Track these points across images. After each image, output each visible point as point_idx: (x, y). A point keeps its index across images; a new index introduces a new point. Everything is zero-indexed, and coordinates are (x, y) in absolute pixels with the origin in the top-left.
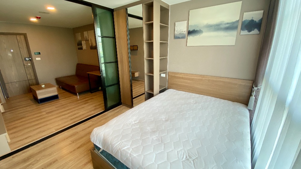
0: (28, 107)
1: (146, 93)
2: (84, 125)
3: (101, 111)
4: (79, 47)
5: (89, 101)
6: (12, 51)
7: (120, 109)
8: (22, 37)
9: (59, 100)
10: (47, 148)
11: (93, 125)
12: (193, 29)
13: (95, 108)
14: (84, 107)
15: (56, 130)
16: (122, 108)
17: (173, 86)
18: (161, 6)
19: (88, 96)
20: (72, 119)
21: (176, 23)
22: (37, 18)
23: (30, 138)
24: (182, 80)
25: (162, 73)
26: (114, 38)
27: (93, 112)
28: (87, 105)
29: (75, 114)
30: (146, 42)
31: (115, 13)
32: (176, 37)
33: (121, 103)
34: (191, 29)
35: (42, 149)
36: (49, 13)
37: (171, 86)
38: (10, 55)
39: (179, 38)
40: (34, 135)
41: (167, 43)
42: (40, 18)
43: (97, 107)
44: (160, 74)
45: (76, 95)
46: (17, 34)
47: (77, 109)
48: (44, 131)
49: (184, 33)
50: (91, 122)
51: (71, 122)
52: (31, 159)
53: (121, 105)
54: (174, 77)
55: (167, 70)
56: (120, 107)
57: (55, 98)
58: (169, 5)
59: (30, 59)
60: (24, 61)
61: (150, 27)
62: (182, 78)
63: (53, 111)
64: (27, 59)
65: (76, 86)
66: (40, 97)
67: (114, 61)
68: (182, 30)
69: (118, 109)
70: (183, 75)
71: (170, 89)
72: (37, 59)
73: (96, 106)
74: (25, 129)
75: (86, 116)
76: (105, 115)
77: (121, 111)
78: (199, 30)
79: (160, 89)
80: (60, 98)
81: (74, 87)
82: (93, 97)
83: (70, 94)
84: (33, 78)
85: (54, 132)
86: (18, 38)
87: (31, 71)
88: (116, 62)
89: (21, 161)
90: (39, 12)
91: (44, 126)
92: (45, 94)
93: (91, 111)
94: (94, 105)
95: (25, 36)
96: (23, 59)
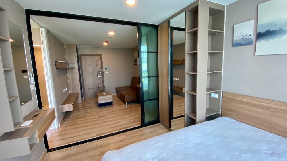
0: (91, 109)
1: (186, 116)
2: (118, 137)
3: (138, 125)
4: (136, 63)
5: (132, 112)
6: (92, 66)
7: (156, 128)
8: (99, 57)
9: (112, 106)
10: (82, 152)
11: (125, 140)
12: (267, 29)
13: (134, 120)
14: (125, 118)
15: (96, 136)
16: (158, 127)
17: (230, 112)
18: (210, 8)
19: (133, 107)
20: (112, 128)
21: (235, 26)
22: (106, 42)
23: (78, 137)
24: (247, 107)
25: (212, 93)
26: (157, 52)
27: (130, 125)
28: (129, 115)
29: (117, 123)
30: (188, 54)
31: (159, 28)
32: (236, 45)
33: (160, 121)
34: (262, 30)
35: (79, 152)
36: (112, 38)
37: (227, 112)
38: (91, 69)
39: (241, 45)
40: (82, 135)
41: (222, 53)
42: (108, 42)
43: (137, 120)
44: (210, 94)
45: (125, 104)
46: (96, 55)
47: (120, 118)
48: (89, 134)
49: (250, 37)
50: (125, 136)
51: (110, 130)
52: (67, 159)
53: (159, 124)
54: (233, 100)
55: (220, 89)
56: (158, 126)
57: (110, 104)
58: (225, 6)
59: (102, 72)
60: (98, 74)
61: (195, 35)
62: (247, 103)
63: (103, 116)
64: (100, 72)
65: (126, 96)
66: (100, 102)
67: (156, 75)
68: (245, 34)
69: (155, 126)
70: (248, 98)
71: (225, 116)
72: (106, 72)
73: (135, 119)
74: (80, 127)
75: (124, 127)
76: (139, 131)
77: (157, 130)
78: (278, 29)
79: (206, 115)
80: (113, 105)
81: (124, 97)
82: (137, 108)
83: (122, 102)
84: (102, 86)
85: (95, 137)
86: (97, 58)
87: (101, 81)
88: (157, 76)
89: (60, 158)
90: (106, 37)
91: (91, 128)
92: (104, 100)
93: (129, 123)
94: (134, 117)
95: (101, 55)
96: (98, 72)
